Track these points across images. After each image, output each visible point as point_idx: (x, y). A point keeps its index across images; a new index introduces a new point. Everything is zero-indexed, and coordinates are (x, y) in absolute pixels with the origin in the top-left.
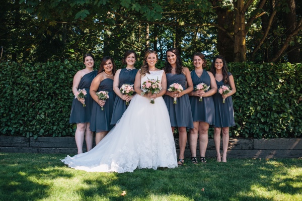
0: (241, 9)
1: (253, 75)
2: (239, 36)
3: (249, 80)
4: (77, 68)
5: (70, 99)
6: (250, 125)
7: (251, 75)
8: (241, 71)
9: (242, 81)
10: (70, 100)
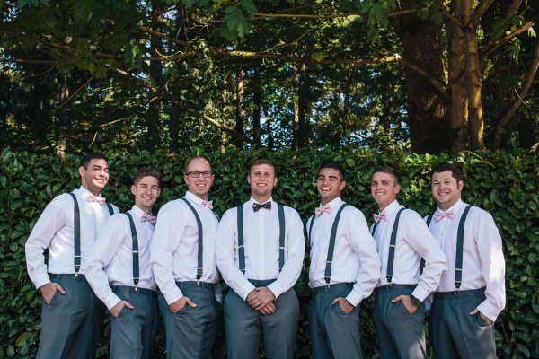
0: (467, 20)
1: (531, 187)
2: (463, 86)
3: (518, 199)
4: (36, 171)
5: (11, 259)
6: (530, 333)
7: (523, 187)
8: (494, 175)
9: (500, 203)
10: (10, 263)
